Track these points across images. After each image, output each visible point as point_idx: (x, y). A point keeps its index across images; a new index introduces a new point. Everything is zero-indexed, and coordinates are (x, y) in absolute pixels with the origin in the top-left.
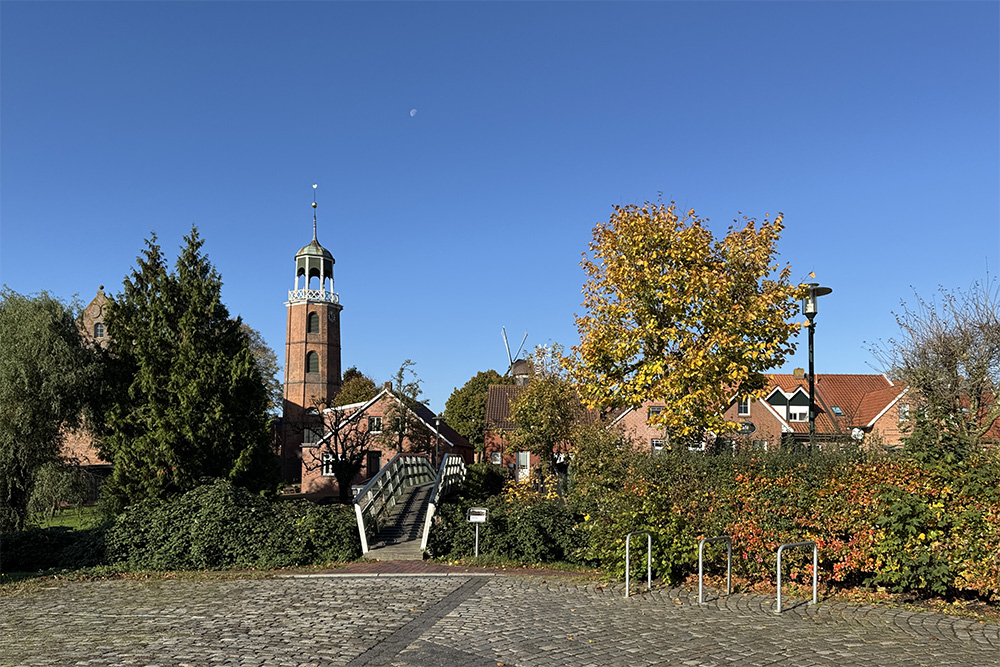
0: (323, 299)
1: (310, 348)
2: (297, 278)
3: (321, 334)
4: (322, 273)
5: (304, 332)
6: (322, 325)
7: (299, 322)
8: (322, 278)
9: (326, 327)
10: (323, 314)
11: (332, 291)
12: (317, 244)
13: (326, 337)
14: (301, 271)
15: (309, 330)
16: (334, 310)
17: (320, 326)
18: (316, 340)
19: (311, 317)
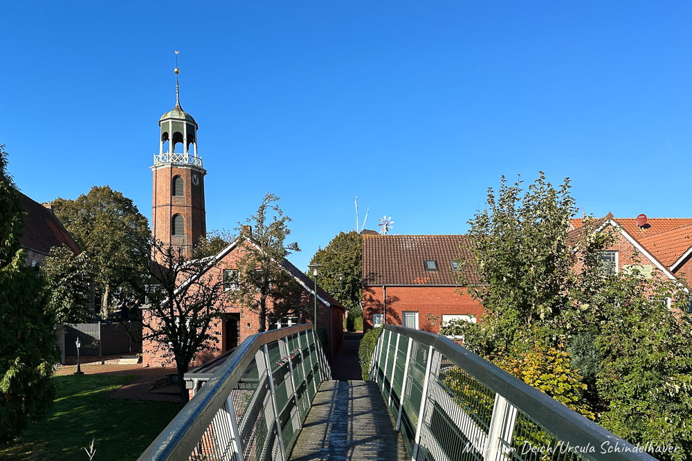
0: (186, 162)
1: (175, 211)
2: (161, 142)
3: (185, 198)
4: (185, 137)
5: (169, 194)
6: (186, 188)
7: (164, 185)
8: (185, 142)
9: (190, 191)
10: (187, 177)
11: (195, 156)
13: (190, 199)
14: (165, 136)
15: (173, 193)
16: (198, 175)
17: (184, 190)
18: (181, 203)
19: (175, 180)
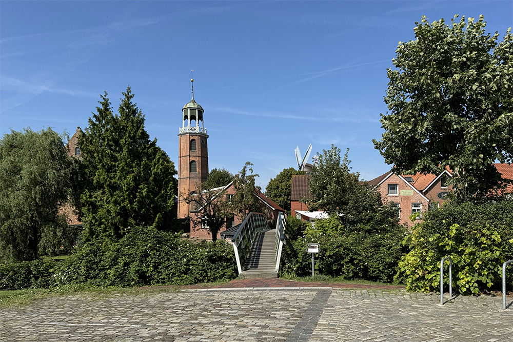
1: (192, 159)
2: (184, 121)
3: (198, 152)
4: (197, 118)
5: (188, 150)
7: (186, 145)
9: (200, 147)
10: (198, 140)
11: (203, 128)
12: (194, 102)
13: (200, 153)
14: (186, 117)
15: (191, 149)
16: (204, 138)
17: (197, 147)
18: (195, 155)
19: (192, 142)
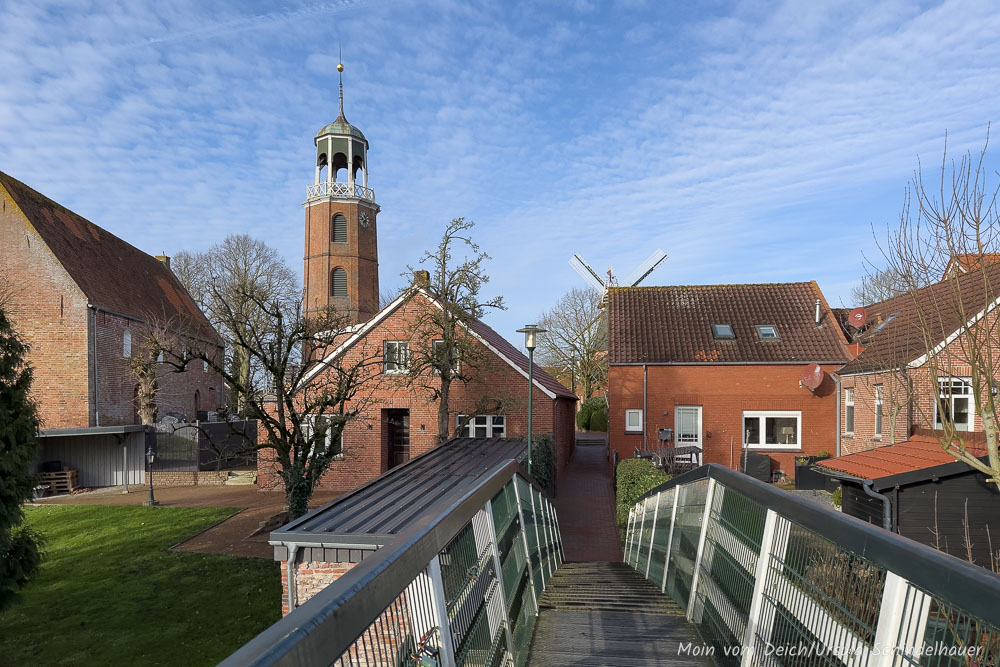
0: (351, 195)
1: (335, 263)
2: (317, 168)
3: (350, 244)
4: (350, 160)
5: (327, 240)
6: (351, 231)
7: (321, 227)
8: (350, 166)
9: (356, 234)
10: (352, 215)
11: (364, 186)
12: (343, 119)
13: (356, 246)
14: (323, 159)
15: (333, 238)
16: (368, 211)
17: (348, 233)
18: (343, 252)
19: (335, 220)
